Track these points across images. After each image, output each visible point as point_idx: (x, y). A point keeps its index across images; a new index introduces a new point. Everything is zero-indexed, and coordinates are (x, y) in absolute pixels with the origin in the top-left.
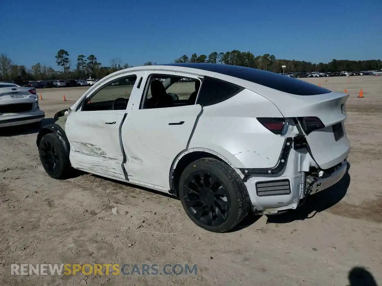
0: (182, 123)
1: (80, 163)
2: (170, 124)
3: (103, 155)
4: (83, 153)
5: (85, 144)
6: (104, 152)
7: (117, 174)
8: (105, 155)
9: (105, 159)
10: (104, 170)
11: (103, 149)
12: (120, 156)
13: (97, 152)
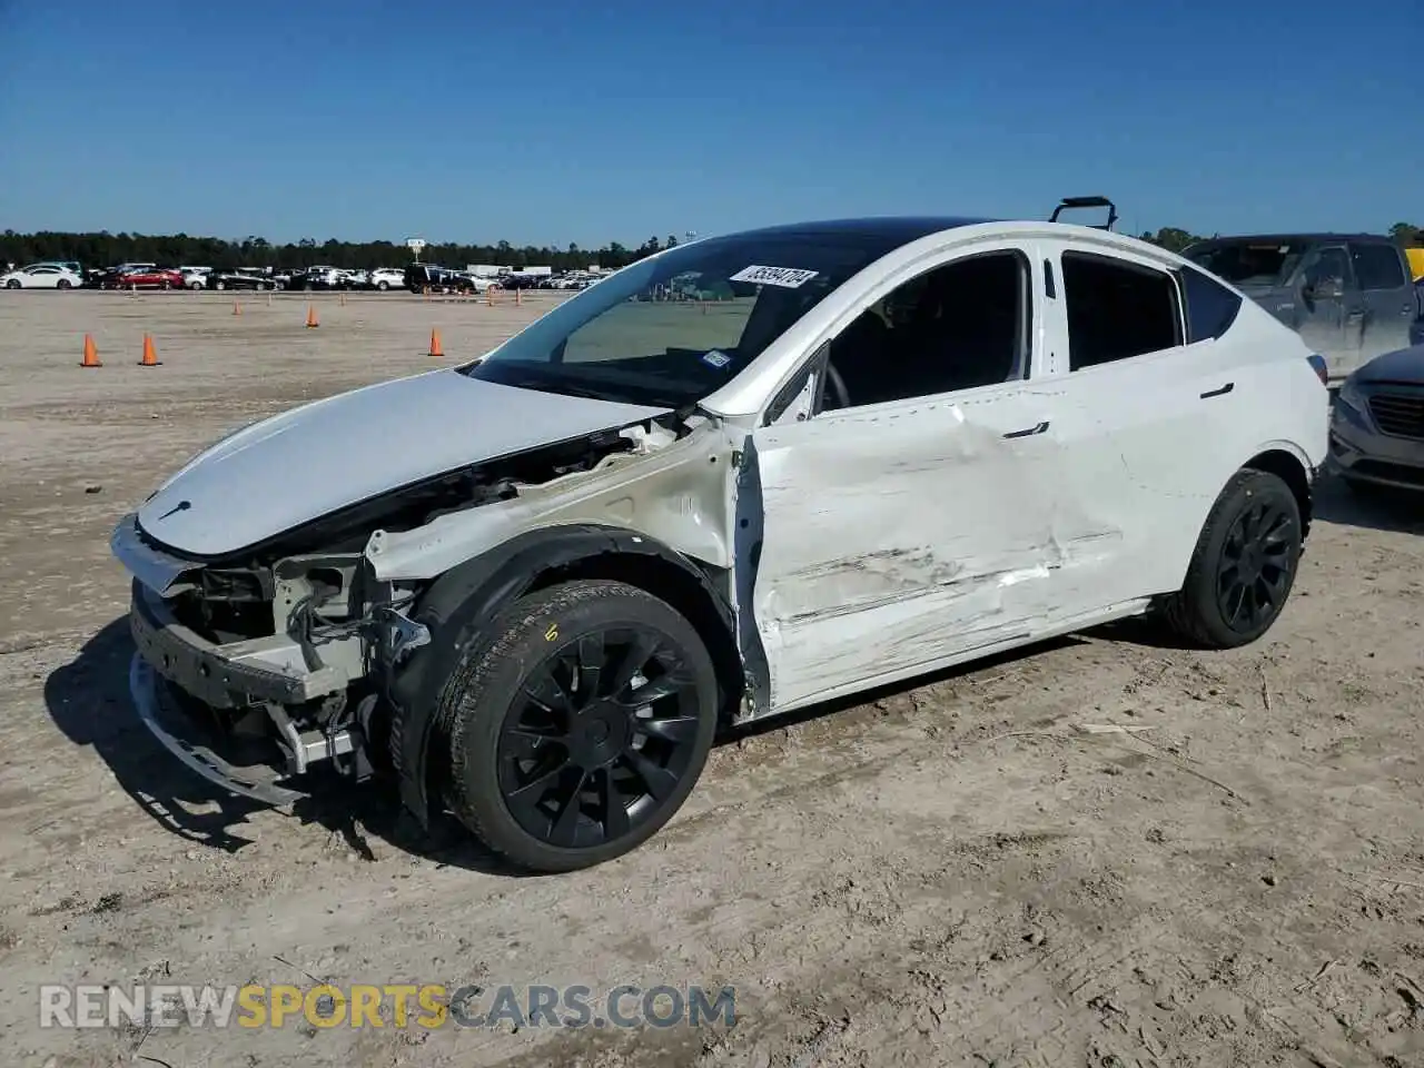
0: (1229, 388)
1: (819, 670)
2: (1203, 396)
3: (945, 577)
4: (848, 607)
5: (856, 565)
6: (947, 565)
7: (1003, 629)
8: (956, 573)
9: (959, 589)
10: (940, 642)
11: (944, 553)
12: (1033, 548)
13: (913, 574)
